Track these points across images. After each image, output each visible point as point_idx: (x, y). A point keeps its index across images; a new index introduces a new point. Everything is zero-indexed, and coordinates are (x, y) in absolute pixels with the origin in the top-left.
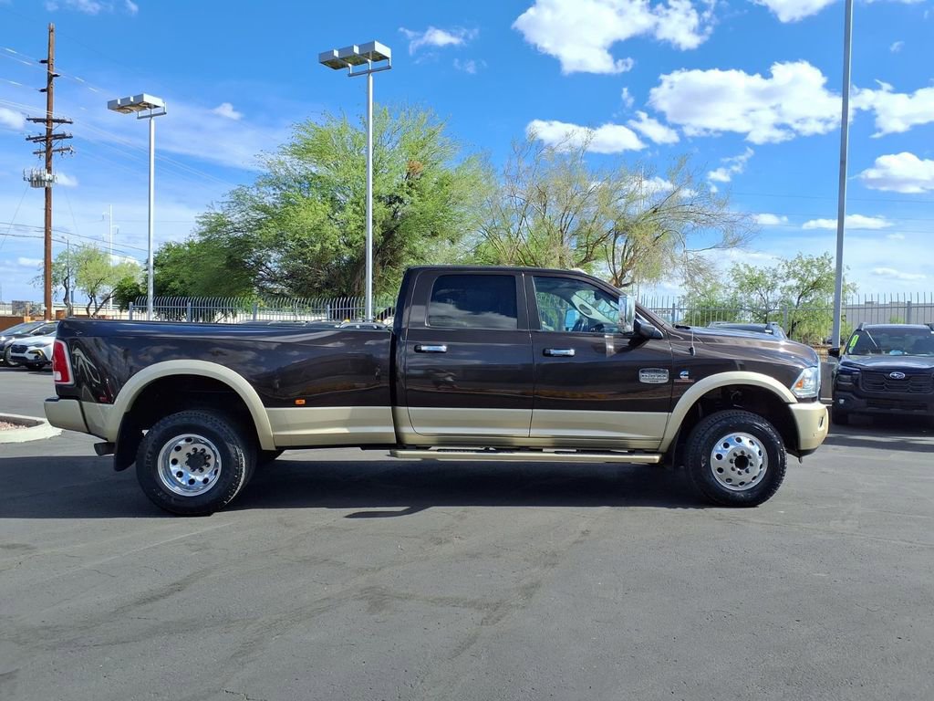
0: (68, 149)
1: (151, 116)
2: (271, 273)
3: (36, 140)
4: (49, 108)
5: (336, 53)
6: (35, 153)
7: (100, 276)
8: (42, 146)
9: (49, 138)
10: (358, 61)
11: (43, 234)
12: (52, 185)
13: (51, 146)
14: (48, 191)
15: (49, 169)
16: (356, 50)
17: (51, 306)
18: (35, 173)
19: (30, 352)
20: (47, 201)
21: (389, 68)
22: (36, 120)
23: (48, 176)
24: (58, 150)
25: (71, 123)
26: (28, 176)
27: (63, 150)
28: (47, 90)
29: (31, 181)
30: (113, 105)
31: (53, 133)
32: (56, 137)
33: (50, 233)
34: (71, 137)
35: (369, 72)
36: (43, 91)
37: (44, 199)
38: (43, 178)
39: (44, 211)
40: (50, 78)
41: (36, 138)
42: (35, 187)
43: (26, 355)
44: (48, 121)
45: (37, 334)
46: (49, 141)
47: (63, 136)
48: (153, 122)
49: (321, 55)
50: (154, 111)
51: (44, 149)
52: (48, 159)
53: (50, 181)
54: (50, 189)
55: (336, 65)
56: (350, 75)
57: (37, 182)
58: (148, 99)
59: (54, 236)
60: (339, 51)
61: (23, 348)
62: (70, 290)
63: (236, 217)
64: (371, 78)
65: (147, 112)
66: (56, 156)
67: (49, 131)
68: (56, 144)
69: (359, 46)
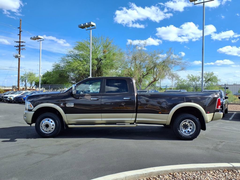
0: (24, 49)
1: (41, 41)
2: (72, 78)
3: (17, 47)
4: (20, 39)
5: (82, 25)
6: (16, 50)
7: (33, 79)
8: (18, 48)
9: (20, 46)
10: (88, 26)
11: (18, 69)
12: (20, 57)
13: (20, 48)
14: (19, 59)
15: (19, 54)
16: (87, 24)
17: (19, 87)
18: (16, 55)
19: (8, 98)
20: (19, 61)
21: (95, 28)
22: (17, 42)
23: (19, 55)
24: (22, 49)
25: (25, 42)
26: (14, 55)
27: (23, 49)
28: (19, 35)
29: (15, 57)
30: (31, 38)
31: (21, 45)
32: (21, 46)
33: (19, 69)
34: (25, 46)
35: (91, 29)
36: (18, 35)
37: (18, 61)
38: (18, 56)
39: (18, 64)
40: (20, 32)
41: (17, 46)
42: (16, 58)
43: (7, 99)
44: (20, 42)
45: (11, 94)
46: (20, 47)
47: (23, 46)
48: (41, 42)
49: (79, 25)
50: (41, 40)
51: (18, 49)
52: (19, 51)
53: (20, 56)
54: (20, 58)
55: (83, 27)
56: (86, 30)
57: (17, 57)
58: (39, 37)
59: (20, 70)
60: (83, 24)
61: (7, 97)
62: (26, 83)
63: (62, 65)
64: (91, 31)
65: (40, 40)
66: (21, 51)
67: (20, 45)
68: (21, 47)
69: (87, 23)
